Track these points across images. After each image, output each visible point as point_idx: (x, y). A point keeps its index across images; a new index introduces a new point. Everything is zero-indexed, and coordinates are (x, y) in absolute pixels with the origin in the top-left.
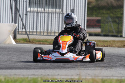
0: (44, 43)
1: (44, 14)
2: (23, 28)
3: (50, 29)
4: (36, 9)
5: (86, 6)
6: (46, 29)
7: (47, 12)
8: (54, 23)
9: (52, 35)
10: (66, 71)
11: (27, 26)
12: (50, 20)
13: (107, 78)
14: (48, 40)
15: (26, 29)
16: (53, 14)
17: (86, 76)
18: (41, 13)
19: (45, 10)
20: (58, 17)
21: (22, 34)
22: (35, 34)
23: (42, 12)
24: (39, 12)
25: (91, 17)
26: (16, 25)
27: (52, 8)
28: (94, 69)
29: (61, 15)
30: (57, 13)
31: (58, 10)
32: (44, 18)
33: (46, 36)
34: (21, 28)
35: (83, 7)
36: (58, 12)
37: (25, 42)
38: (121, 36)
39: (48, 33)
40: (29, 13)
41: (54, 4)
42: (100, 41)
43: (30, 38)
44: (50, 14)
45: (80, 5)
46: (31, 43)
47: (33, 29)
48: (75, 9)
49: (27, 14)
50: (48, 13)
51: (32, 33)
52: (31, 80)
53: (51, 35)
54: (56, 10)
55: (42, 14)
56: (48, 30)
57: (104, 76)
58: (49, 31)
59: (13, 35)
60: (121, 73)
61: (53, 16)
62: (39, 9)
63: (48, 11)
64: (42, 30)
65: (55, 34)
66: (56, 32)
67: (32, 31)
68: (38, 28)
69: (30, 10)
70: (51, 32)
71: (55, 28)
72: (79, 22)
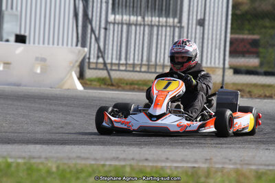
1: (142, 28)
2: (98, 57)
3: (153, 59)
4: (126, 18)
5: (230, 12)
6: (145, 58)
7: (150, 23)
8: (163, 46)
10: (185, 150)
11: (106, 51)
12: (155, 41)
15: (106, 59)
16: (160, 28)
18: (136, 25)
19: (144, 21)
21: (96, 69)
22: (122, 68)
23: (139, 23)
24: (133, 24)
26: (84, 52)
27: (159, 16)
29: (177, 30)
30: (170, 26)
31: (170, 20)
32: (141, 37)
33: (145, 74)
34: (96, 56)
35: (222, 14)
36: (172, 24)
37: (103, 86)
39: (151, 68)
40: (112, 26)
41: (164, 8)
42: (255, 85)
43: (113, 77)
44: (155, 29)
45: (216, 9)
46: (114, 88)
47: (120, 59)
48: (207, 18)
49: (108, 27)
50: (151, 26)
51: (116, 68)
53: (156, 72)
54: (168, 20)
55: (138, 28)
56: (149, 59)
58: (153, 62)
59: (78, 70)
61: (160, 33)
62: (133, 18)
63: (151, 21)
64: (138, 61)
65: (163, 69)
66: (166, 66)
67: (117, 62)
68: (130, 56)
69: (115, 19)
70: (156, 65)
71: (164, 58)
72: (214, 45)
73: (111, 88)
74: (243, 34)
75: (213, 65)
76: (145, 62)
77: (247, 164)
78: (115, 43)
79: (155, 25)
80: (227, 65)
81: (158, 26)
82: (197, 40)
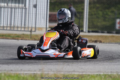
0: (7, 37)
1: (7, 9)
5: (49, 1)
7: (10, 7)
10: (29, 66)
13: (68, 73)
14: (11, 34)
16: (16, 9)
17: (48, 71)
18: (4, 8)
19: (8, 5)
20: (21, 12)
24: (3, 7)
25: (53, 12)
27: (15, 3)
28: (56, 64)
29: (24, 10)
30: (20, 8)
31: (21, 5)
33: (9, 31)
35: (45, 2)
38: (82, 31)
39: (12, 28)
48: (38, 4)
50: (11, 8)
53: (14, 30)
54: (19, 5)
55: (5, 9)
57: (66, 72)
58: (12, 25)
60: (82, 68)
61: (15, 11)
62: (3, 4)
63: (11, 6)
64: (5, 24)
65: (18, 28)
70: (14, 27)
71: (18, 23)
72: (41, 17)
74: (55, 12)
75: (41, 26)
77: (60, 72)
79: (13, 8)
80: (48, 26)
81: (15, 8)
82: (33, 14)
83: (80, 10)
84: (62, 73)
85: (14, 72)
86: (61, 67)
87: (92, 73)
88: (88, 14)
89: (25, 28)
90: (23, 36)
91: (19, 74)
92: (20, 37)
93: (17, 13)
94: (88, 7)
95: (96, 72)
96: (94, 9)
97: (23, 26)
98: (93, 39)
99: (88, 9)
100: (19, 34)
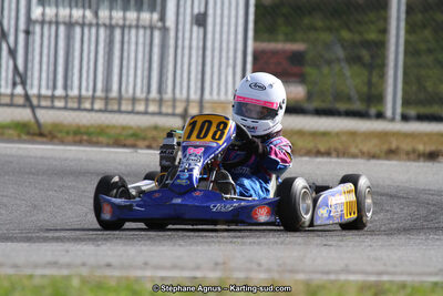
0: (94, 139)
1: (94, 30)
2: (14, 84)
3: (115, 87)
4: (64, 12)
5: (253, 1)
6: (100, 85)
7: (107, 22)
8: (132, 64)
9: (124, 108)
10: (177, 247)
11: (29, 73)
12: (117, 54)
13: (325, 277)
14: (108, 127)
15: (28, 87)
16: (126, 31)
17: (250, 270)
18: (83, 25)
19: (97, 18)
20: (148, 42)
21: (11, 105)
22: (59, 104)
23: (87, 21)
24: (77, 23)
25: (269, 41)
27: (125, 8)
29: (157, 34)
30: (144, 28)
31: (145, 16)
32: (93, 48)
33: (100, 114)
34: (10, 82)
35: (238, 4)
36: (147, 23)
37: (24, 137)
38: (380, 116)
39: (111, 103)
40: (37, 28)
42: (301, 133)
43: (42, 120)
46: (44, 139)
47: (55, 87)
48: (210, 12)
49: (31, 29)
50: (111, 28)
51: (48, 103)
52: (43, 287)
53: (120, 111)
54: (142, 15)
55: (86, 30)
56: (107, 89)
57: (315, 272)
58: (114, 93)
60: (376, 259)
61: (126, 38)
62: (77, 13)
63: (111, 18)
64: (87, 90)
65: (133, 104)
66: (139, 100)
67: (49, 93)
68: (72, 82)
69: (43, 14)
70: (120, 99)
71: (134, 84)
72: (224, 61)
73: (39, 139)
74: (276, 41)
75: (223, 98)
76: (99, 93)
77: (292, 271)
78: (45, 59)
79: (117, 25)
81: (123, 28)
82: (194, 52)
83: (372, 36)
84: (301, 277)
85: (117, 273)
86: (295, 254)
87: (417, 279)
88: (402, 49)
89: (161, 102)
90: (155, 133)
91: (137, 280)
92: (144, 139)
93: (133, 47)
94: (403, 24)
95: (430, 274)
96: (427, 33)
97: (154, 94)
98: (421, 148)
99: (402, 33)
100: (139, 127)
